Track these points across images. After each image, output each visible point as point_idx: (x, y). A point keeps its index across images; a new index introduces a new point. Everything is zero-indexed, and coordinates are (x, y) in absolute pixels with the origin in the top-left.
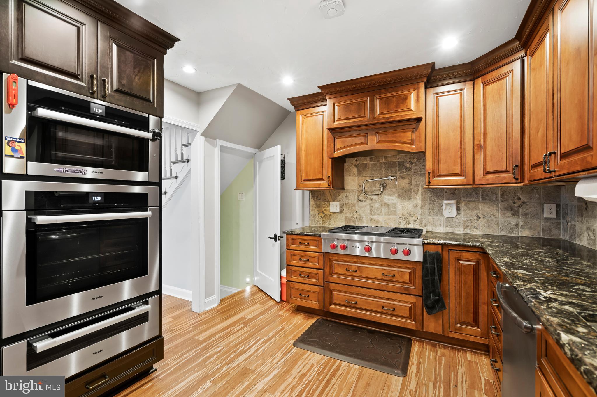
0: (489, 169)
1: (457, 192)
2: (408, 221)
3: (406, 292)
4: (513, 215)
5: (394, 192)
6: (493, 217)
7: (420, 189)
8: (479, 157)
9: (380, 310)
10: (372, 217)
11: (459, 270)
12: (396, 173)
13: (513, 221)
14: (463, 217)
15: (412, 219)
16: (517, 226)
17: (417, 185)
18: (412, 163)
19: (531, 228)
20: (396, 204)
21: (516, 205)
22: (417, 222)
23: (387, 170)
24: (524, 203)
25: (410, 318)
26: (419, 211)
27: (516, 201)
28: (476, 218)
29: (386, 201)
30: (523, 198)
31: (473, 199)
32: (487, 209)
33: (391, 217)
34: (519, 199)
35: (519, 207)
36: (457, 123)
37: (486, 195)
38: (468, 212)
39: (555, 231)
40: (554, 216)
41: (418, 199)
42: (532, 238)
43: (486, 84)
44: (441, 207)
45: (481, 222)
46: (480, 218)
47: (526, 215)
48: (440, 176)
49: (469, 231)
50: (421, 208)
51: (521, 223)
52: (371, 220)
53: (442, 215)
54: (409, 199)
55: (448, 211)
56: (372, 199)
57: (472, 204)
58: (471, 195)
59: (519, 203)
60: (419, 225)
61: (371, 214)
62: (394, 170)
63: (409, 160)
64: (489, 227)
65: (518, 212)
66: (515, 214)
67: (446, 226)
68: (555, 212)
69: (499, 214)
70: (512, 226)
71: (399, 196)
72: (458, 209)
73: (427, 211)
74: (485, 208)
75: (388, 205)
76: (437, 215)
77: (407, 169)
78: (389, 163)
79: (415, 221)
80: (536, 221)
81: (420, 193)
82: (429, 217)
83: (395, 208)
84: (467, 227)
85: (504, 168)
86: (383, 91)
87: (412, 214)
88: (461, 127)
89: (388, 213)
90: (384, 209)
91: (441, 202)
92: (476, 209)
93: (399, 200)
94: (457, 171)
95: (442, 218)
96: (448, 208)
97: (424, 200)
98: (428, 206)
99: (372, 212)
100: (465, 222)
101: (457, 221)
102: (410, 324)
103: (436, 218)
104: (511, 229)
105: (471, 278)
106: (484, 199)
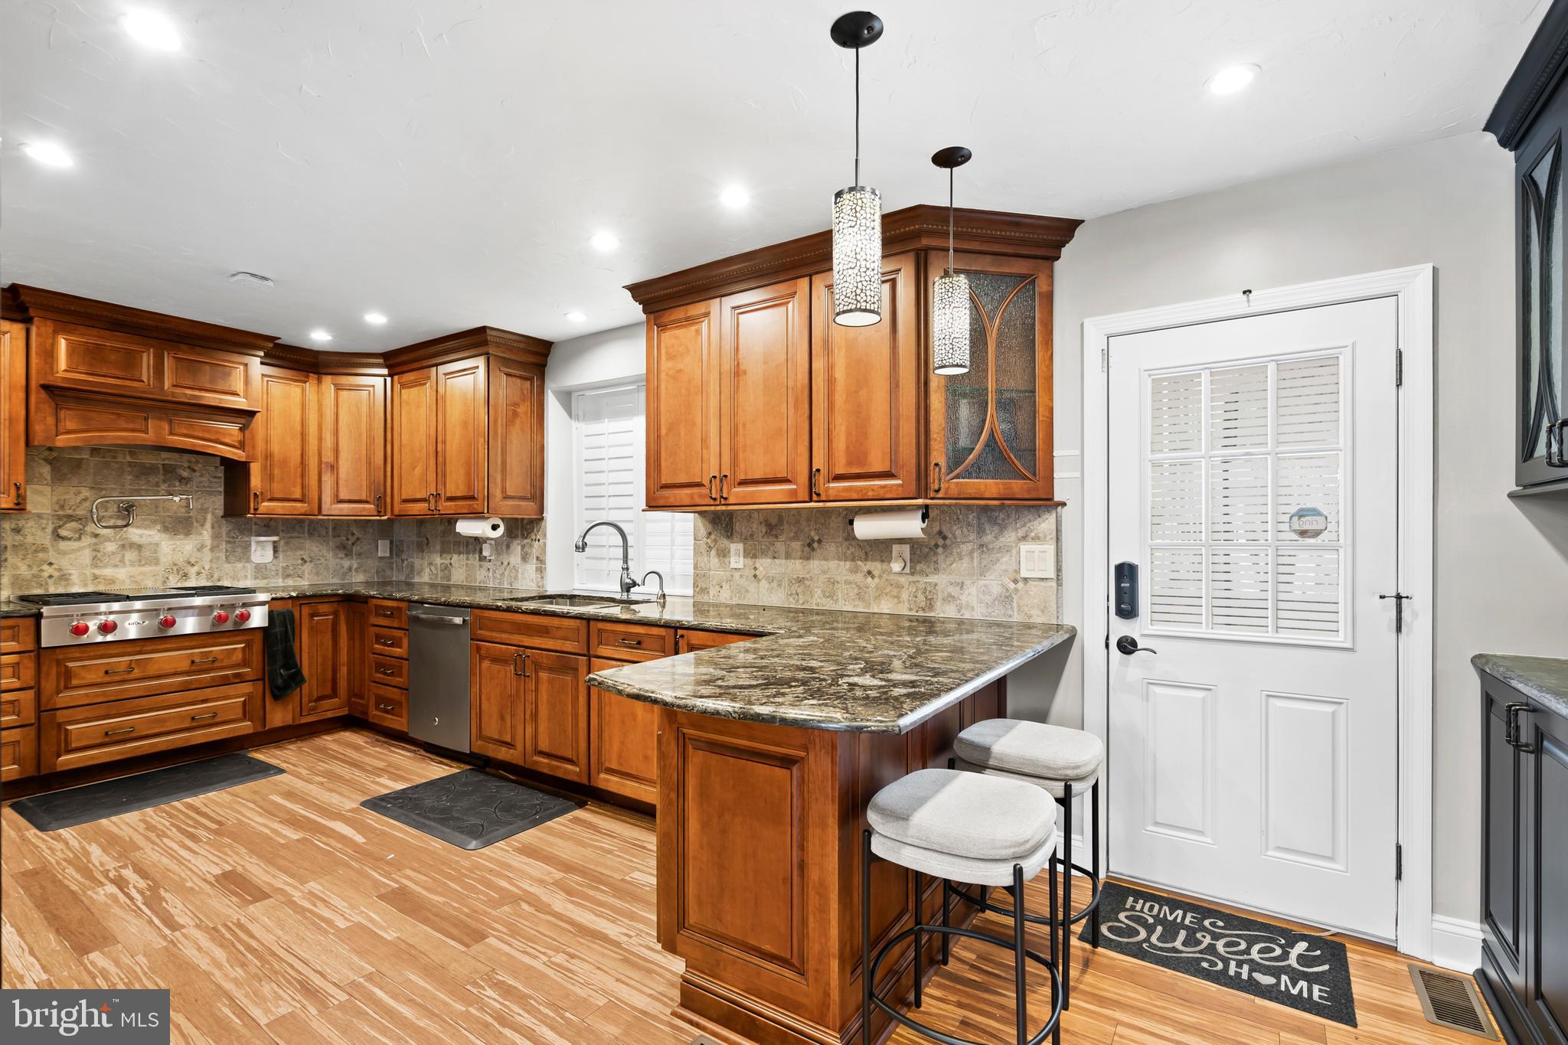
0: (343, 496)
1: (272, 523)
2: (185, 575)
3: (240, 679)
4: (346, 555)
5: (154, 522)
6: (323, 560)
7: (209, 517)
8: (328, 480)
9: (187, 725)
10: (97, 572)
11: (313, 630)
12: (157, 485)
13: (346, 563)
14: (282, 562)
15: (193, 571)
16: (350, 569)
17: (204, 511)
18: (194, 471)
19: (365, 571)
20: (157, 545)
21: (350, 542)
22: (203, 576)
23: (137, 477)
24: (358, 539)
25: (244, 718)
26: (207, 555)
27: (350, 537)
28: (300, 562)
29: (136, 539)
30: (358, 534)
31: (296, 534)
32: (314, 548)
33: (147, 569)
34: (353, 534)
35: (353, 544)
36: (298, 427)
37: (315, 529)
38: (289, 553)
39: (388, 573)
40: (388, 555)
41: (206, 535)
42: (367, 583)
43: (339, 388)
44: (247, 547)
45: (307, 567)
46: (305, 562)
47: (359, 554)
48: (271, 500)
49: (290, 582)
50: (212, 550)
51: (355, 566)
52: (96, 577)
53: (248, 560)
54: (188, 534)
55: (259, 553)
56: (96, 536)
57: (295, 542)
58: (293, 528)
59: (352, 539)
60: (208, 579)
61: (96, 566)
62: (153, 479)
63: (186, 465)
64: (317, 574)
65: (352, 551)
66: (348, 554)
67: (256, 578)
68: (388, 551)
69: (330, 555)
70: (345, 570)
71: (166, 529)
72: (275, 550)
73: (222, 555)
74: (312, 547)
75: (139, 547)
76: (240, 560)
77: (181, 479)
78: (143, 466)
79: (198, 574)
80: (370, 562)
81: (208, 525)
82: (227, 566)
83: (156, 552)
84: (288, 576)
85: (364, 497)
86: (184, 347)
87: (193, 561)
88: (302, 434)
89: (140, 562)
90: (130, 555)
91: (247, 539)
92: (301, 549)
93: (164, 535)
94: (298, 495)
95: (248, 565)
96: (260, 548)
97: (216, 536)
98: (223, 546)
99: (96, 561)
100: (284, 568)
101: (274, 568)
102: (245, 727)
103: (240, 565)
104: (344, 575)
105: (329, 636)
106: (311, 534)
